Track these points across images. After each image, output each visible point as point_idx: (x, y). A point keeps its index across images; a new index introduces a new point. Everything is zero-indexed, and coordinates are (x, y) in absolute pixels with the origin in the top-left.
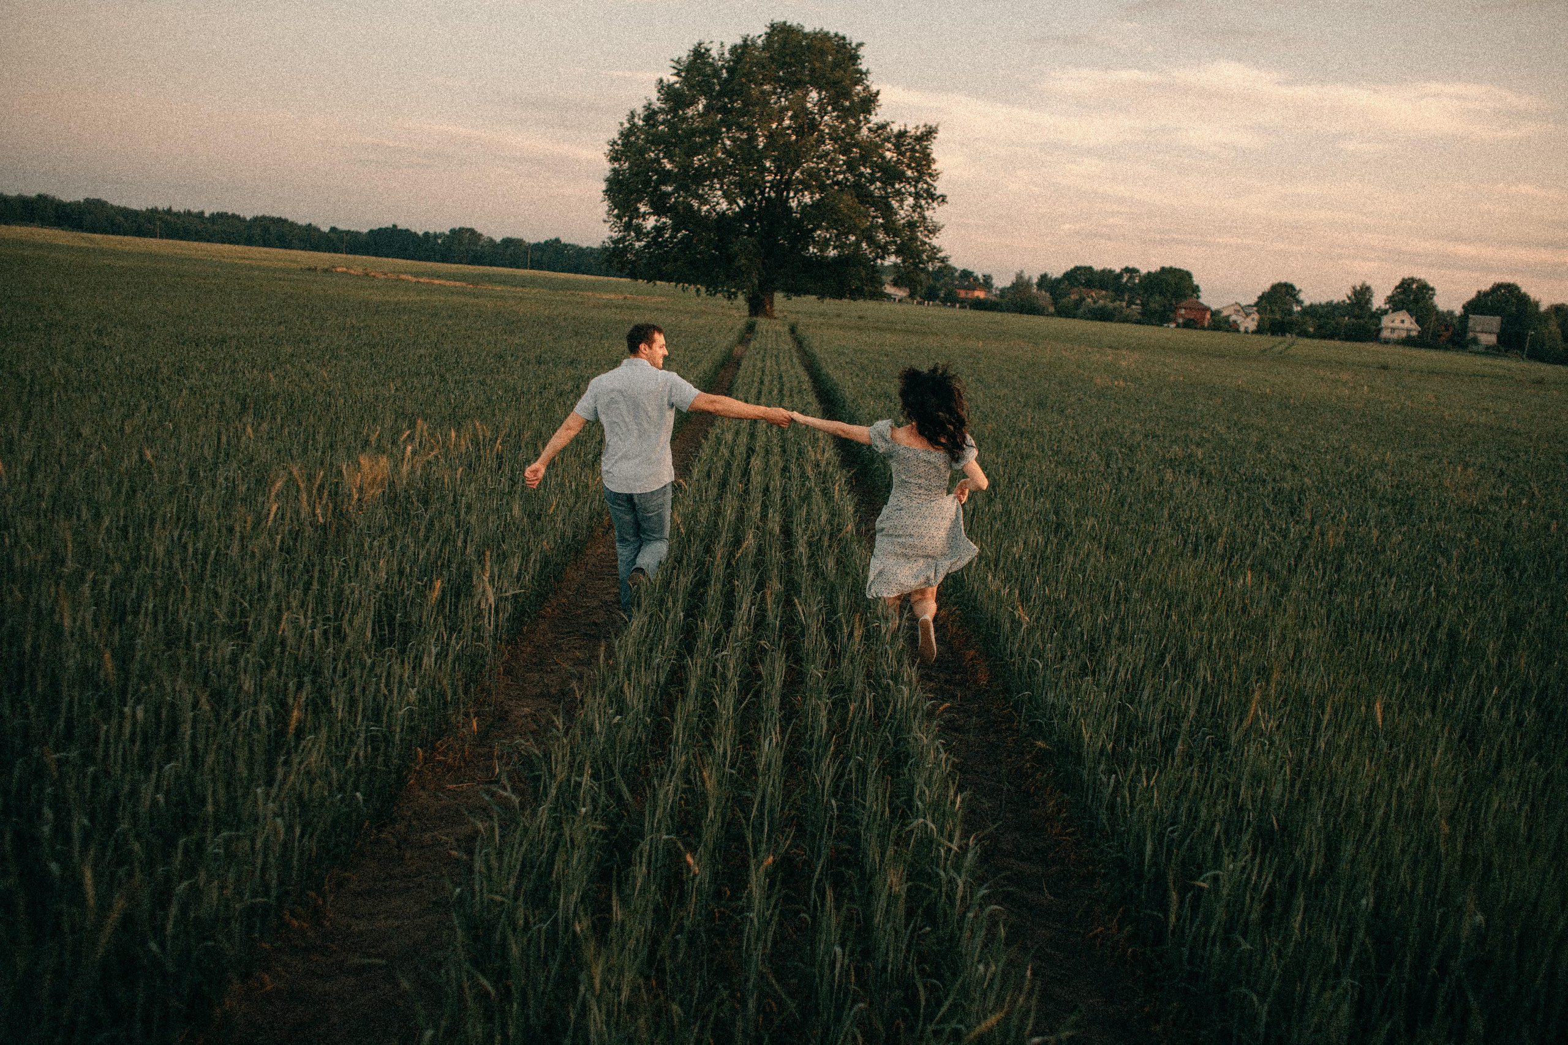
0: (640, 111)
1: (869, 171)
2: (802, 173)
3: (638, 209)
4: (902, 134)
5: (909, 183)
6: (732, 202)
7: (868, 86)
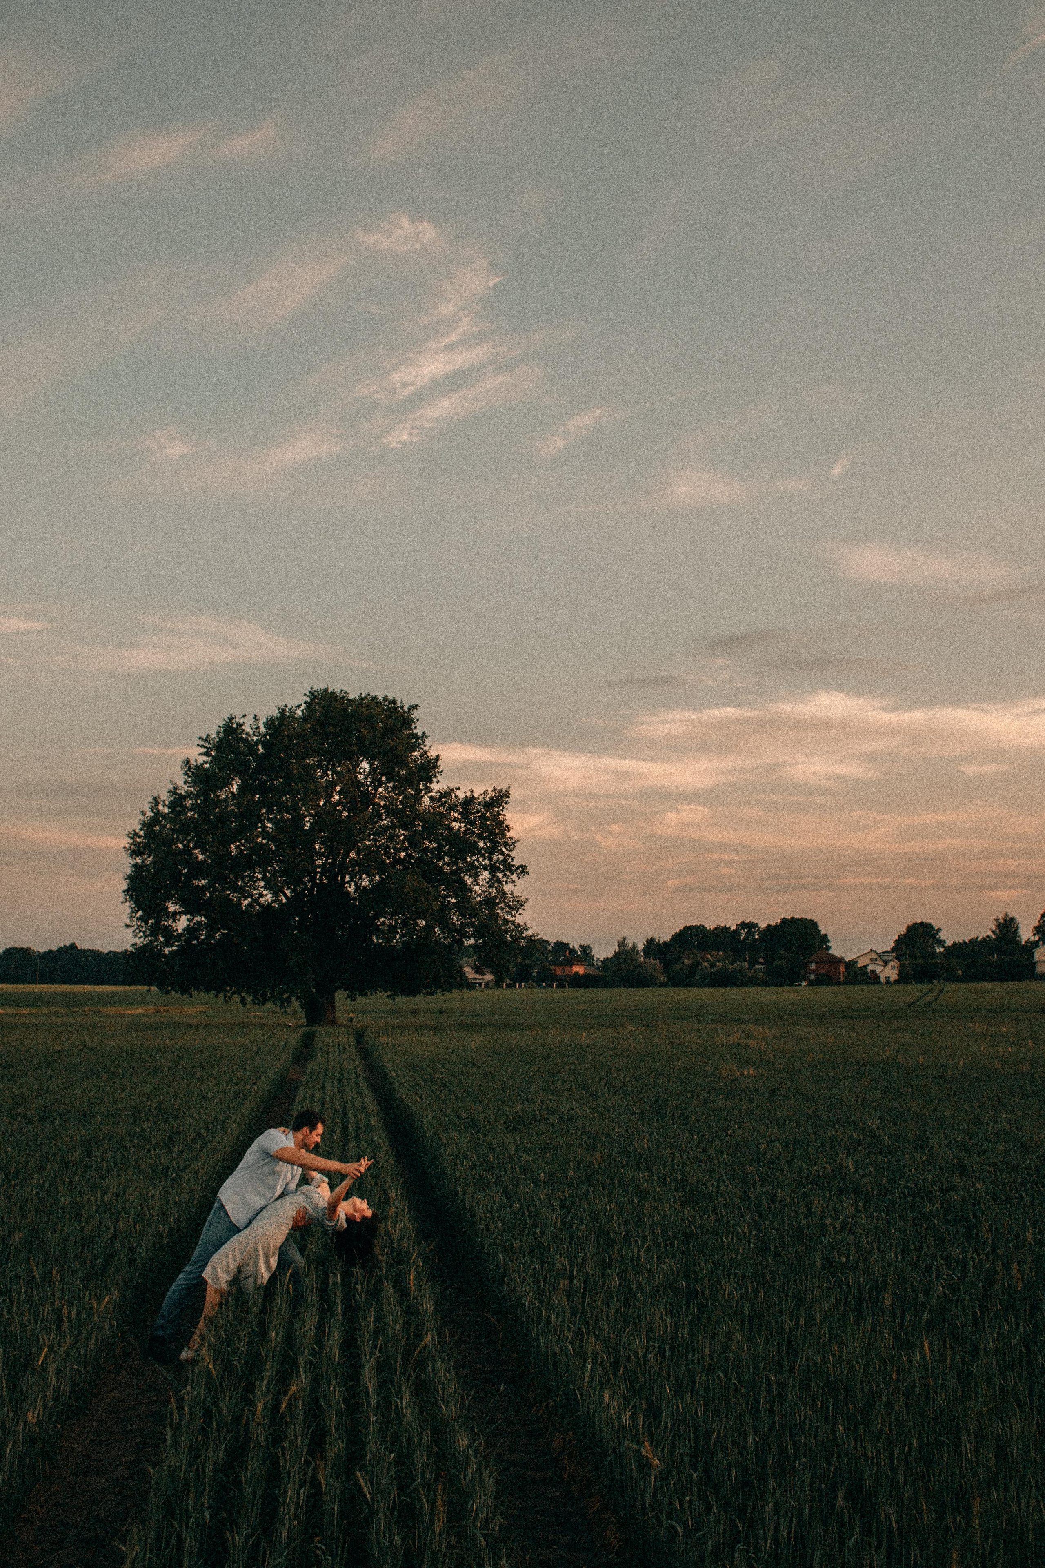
0: (165, 797)
1: (434, 845)
2: (358, 853)
3: (167, 908)
4: (469, 801)
5: (483, 856)
6: (276, 891)
7: (425, 752)
